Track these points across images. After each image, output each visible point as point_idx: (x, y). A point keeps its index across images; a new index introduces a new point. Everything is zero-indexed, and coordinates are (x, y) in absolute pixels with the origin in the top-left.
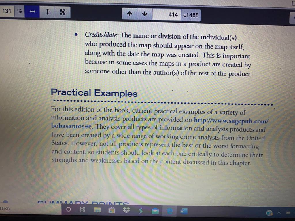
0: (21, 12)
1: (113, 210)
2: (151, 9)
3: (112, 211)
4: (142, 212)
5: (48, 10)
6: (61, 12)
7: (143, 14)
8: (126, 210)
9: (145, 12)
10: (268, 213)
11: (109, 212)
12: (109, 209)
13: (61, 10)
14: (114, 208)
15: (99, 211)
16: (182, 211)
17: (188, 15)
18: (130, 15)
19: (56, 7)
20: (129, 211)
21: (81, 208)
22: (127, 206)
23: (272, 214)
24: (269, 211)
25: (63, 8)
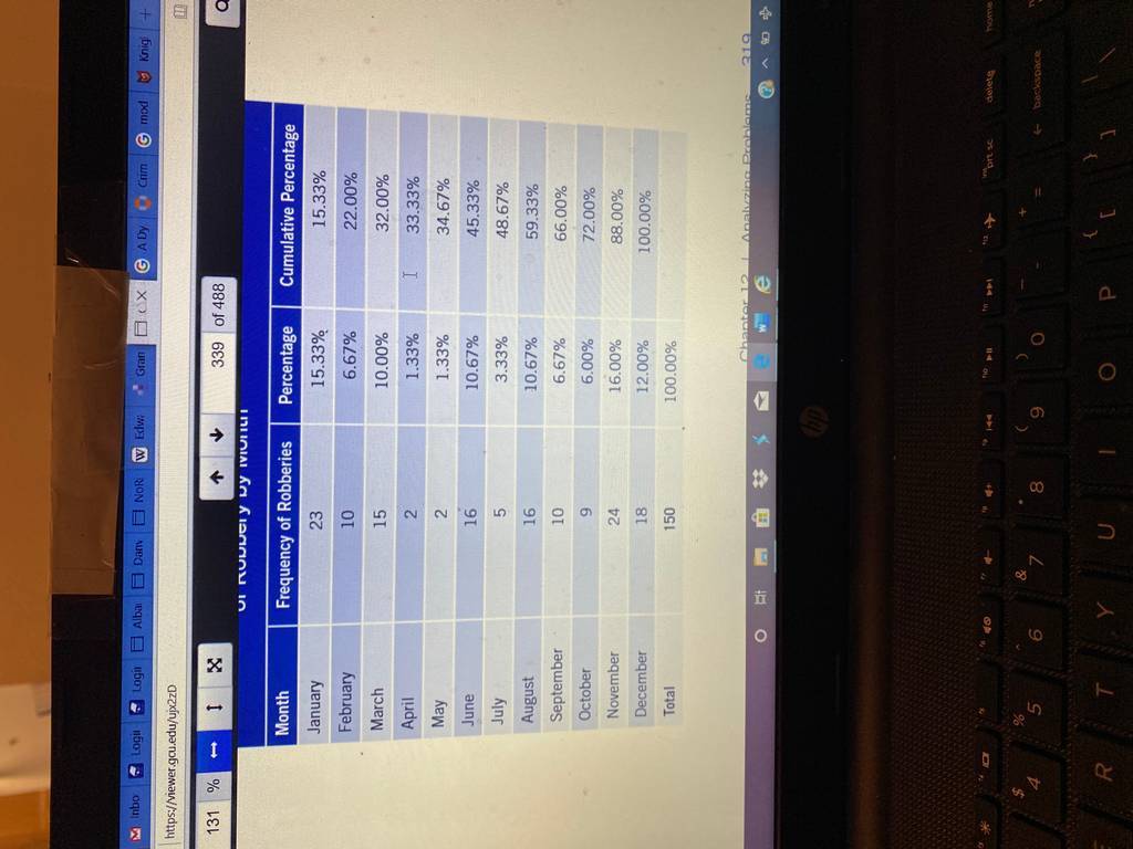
0: (216, 782)
1: (760, 515)
2: (203, 418)
3: (765, 517)
4: (764, 437)
5: (209, 708)
6: (215, 669)
7: (217, 440)
8: (759, 479)
9: (212, 435)
10: (766, 93)
11: (767, 525)
12: (759, 525)
13: (210, 670)
14: (755, 511)
15: (764, 553)
16: (763, 328)
17: (219, 312)
18: (221, 477)
19: (200, 684)
20: (762, 473)
21: (757, 602)
22: (750, 479)
23: (770, 83)
24: (761, 89)
25: (203, 666)
